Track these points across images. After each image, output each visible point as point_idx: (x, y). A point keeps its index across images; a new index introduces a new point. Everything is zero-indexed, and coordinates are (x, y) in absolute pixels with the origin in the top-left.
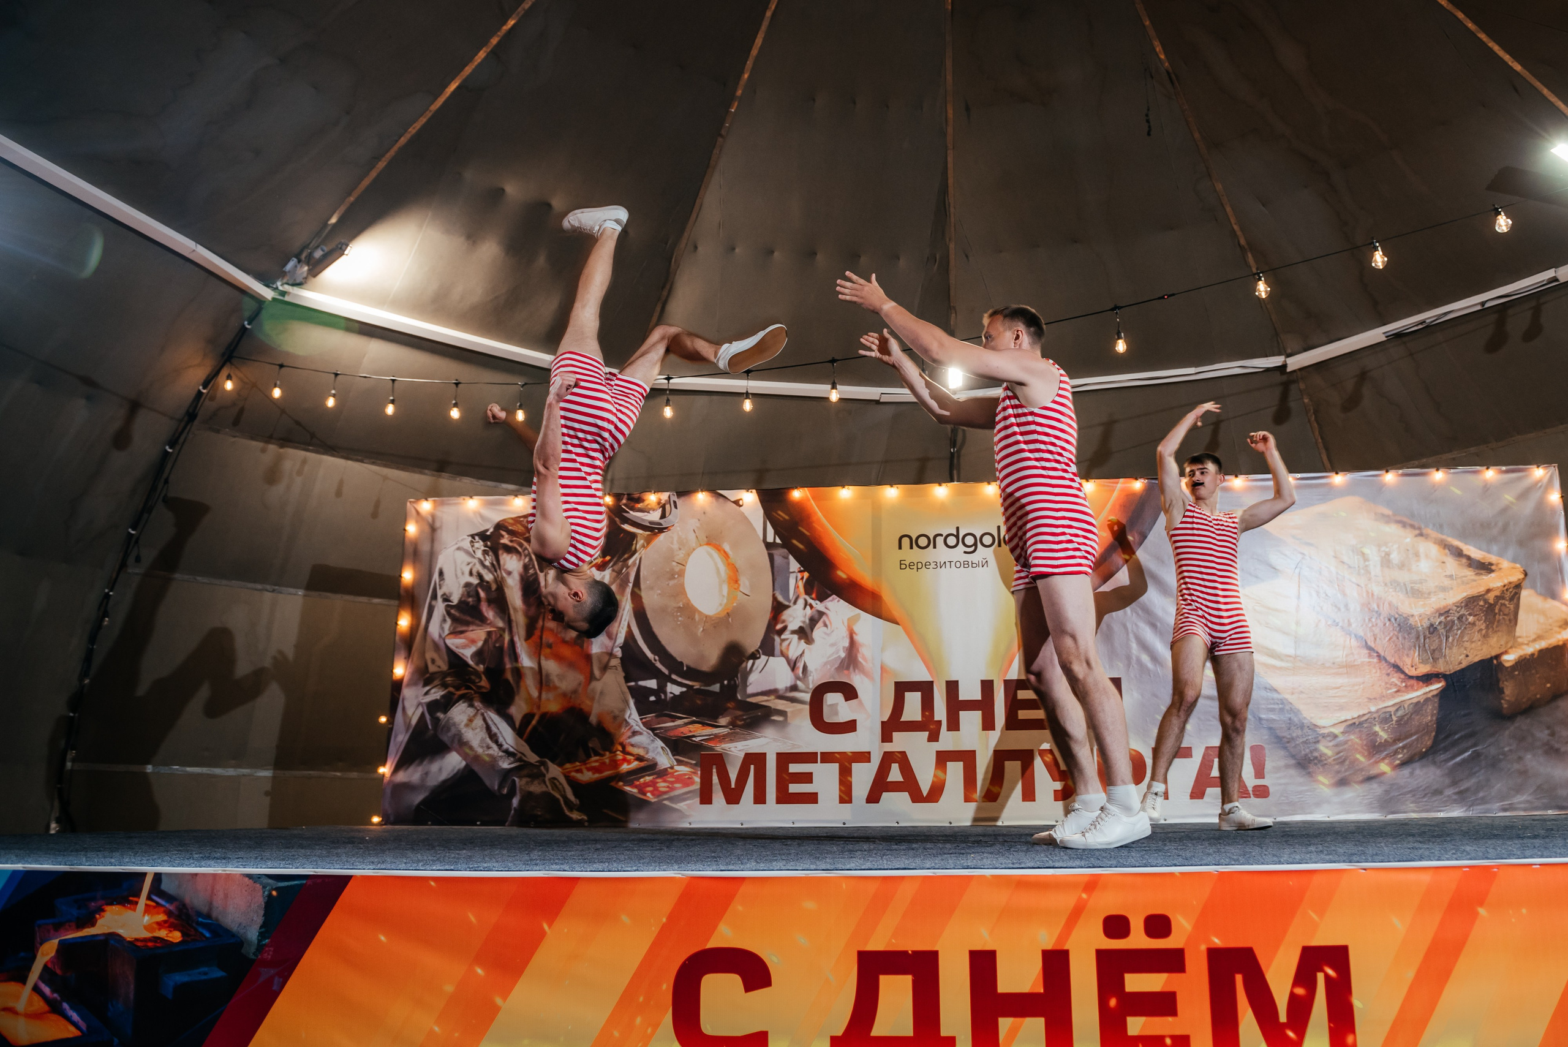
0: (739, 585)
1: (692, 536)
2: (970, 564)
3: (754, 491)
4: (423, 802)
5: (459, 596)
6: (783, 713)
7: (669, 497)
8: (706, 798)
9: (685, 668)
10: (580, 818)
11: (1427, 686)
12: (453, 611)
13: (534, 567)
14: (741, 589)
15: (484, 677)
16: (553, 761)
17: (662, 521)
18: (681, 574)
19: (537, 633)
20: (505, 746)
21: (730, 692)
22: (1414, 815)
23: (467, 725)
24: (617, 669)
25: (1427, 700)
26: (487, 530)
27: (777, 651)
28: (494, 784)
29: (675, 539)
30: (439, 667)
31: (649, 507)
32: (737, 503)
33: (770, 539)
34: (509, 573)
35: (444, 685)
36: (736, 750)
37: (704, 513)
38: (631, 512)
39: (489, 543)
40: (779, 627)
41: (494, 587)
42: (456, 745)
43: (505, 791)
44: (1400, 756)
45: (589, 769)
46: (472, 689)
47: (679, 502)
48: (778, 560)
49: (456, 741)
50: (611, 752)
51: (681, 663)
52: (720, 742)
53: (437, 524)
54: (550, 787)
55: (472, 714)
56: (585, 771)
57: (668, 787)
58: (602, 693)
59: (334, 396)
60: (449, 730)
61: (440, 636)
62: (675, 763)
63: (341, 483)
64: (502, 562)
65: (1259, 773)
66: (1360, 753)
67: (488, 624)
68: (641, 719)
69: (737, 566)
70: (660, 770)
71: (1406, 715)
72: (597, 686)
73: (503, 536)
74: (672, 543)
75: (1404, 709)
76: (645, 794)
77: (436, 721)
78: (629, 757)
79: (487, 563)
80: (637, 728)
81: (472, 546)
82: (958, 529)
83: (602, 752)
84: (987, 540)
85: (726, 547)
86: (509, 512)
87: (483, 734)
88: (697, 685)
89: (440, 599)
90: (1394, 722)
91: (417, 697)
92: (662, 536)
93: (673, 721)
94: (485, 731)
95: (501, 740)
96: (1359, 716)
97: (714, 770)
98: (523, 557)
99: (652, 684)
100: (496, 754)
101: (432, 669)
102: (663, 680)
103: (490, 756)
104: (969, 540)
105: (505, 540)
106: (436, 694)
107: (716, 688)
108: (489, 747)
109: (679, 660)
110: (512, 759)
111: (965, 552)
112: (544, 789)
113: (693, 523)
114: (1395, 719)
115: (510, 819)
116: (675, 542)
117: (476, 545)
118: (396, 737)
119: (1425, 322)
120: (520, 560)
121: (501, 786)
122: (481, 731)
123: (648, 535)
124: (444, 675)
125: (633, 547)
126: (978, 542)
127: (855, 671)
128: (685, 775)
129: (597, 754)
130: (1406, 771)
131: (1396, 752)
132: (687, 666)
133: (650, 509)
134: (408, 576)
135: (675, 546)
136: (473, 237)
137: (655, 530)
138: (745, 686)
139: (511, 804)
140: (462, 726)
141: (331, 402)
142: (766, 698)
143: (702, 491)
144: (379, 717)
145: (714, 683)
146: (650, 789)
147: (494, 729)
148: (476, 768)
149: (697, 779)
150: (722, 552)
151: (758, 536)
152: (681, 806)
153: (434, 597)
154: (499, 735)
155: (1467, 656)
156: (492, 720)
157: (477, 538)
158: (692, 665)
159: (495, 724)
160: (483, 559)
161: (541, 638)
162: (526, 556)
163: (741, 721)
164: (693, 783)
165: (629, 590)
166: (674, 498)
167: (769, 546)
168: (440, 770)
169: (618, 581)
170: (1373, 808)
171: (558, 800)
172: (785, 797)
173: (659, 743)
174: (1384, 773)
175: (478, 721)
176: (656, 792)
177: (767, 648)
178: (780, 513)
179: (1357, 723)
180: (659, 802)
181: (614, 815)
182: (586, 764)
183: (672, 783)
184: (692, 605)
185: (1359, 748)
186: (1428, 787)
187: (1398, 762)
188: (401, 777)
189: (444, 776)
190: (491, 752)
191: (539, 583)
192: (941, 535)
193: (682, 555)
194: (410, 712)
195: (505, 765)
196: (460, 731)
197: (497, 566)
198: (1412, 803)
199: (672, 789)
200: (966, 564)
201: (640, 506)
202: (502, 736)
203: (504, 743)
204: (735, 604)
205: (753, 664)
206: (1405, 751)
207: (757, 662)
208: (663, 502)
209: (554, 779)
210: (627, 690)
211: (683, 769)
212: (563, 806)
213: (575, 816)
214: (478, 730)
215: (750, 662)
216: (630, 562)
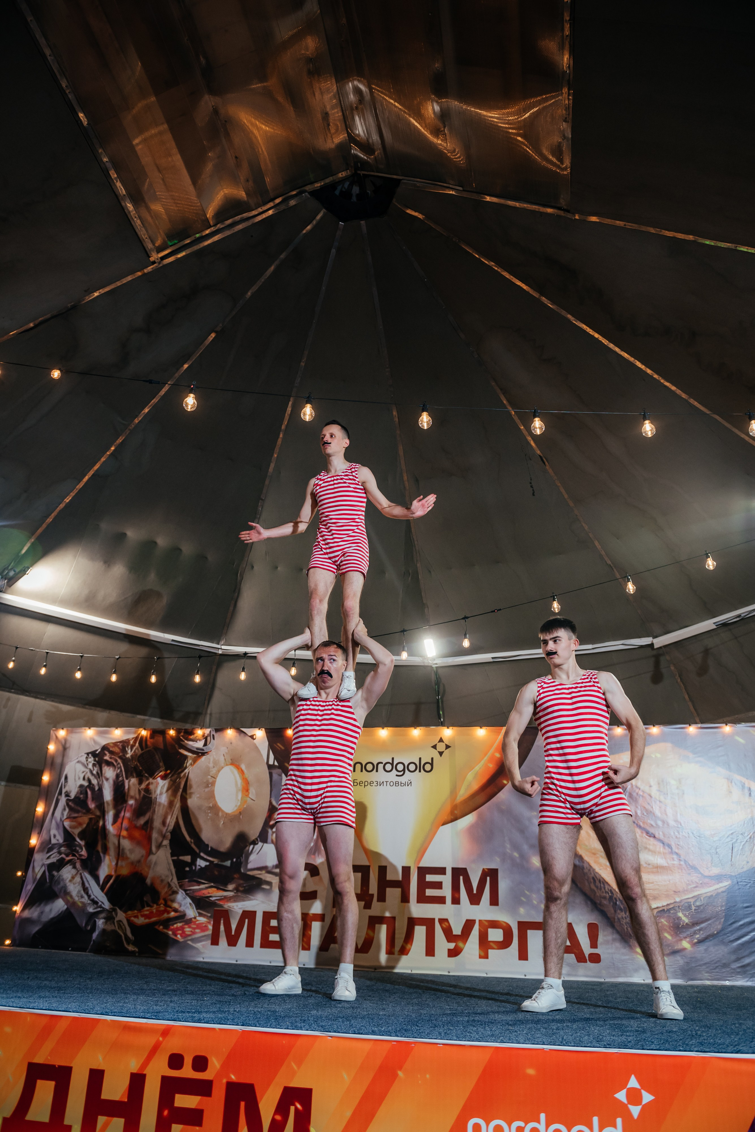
0: (249, 793)
1: (222, 759)
2: (400, 784)
3: (263, 729)
4: (38, 932)
5: (75, 793)
6: (269, 883)
7: (210, 732)
8: (215, 941)
9: (210, 849)
10: (133, 949)
11: (718, 884)
12: (70, 803)
13: (122, 775)
14: (250, 796)
15: (84, 849)
16: (120, 909)
17: (204, 748)
18: (213, 784)
19: (120, 820)
20: (92, 897)
21: (237, 866)
22: (708, 983)
23: (70, 881)
24: (166, 847)
25: (718, 894)
26: (97, 750)
27: (269, 840)
28: (82, 922)
29: (212, 760)
30: (58, 840)
31: (197, 738)
32: (252, 737)
33: (271, 762)
34: (107, 779)
35: (60, 853)
36: (238, 907)
37: (231, 743)
38: (186, 741)
39: (97, 759)
40: (272, 823)
41: (97, 788)
42: (62, 894)
43: (89, 928)
44: (697, 936)
45: (142, 916)
46: (76, 856)
47: (216, 735)
48: (275, 777)
49: (63, 891)
50: (157, 905)
51: (208, 845)
52: (227, 901)
53: (68, 745)
54: (117, 927)
55: (74, 874)
56: (140, 917)
57: (191, 931)
58: (155, 863)
59: (14, 661)
60: (59, 883)
61: (61, 819)
62: (198, 915)
63: (31, 714)
64: (103, 772)
65: (594, 944)
66: (668, 932)
67: (91, 813)
68: (179, 883)
69: (249, 780)
70: (188, 919)
71: (702, 905)
72: (153, 858)
73: (106, 755)
74: (209, 763)
75: (701, 900)
76: (176, 935)
77: (52, 876)
78: (169, 909)
79: (95, 772)
80: (175, 889)
81: (87, 761)
82: (393, 759)
83: (151, 904)
84: (412, 767)
85: (243, 767)
86: (111, 739)
87: (79, 887)
88: (216, 861)
89: (63, 795)
90: (693, 910)
91: (42, 860)
92: (203, 758)
93: (199, 885)
94: (81, 885)
95: (90, 892)
96: (668, 905)
97: (222, 922)
98: (117, 769)
99: (188, 858)
100: (86, 902)
101: (54, 841)
102: (195, 856)
103: (82, 903)
104: (400, 767)
105: (107, 758)
106: (54, 859)
107: (228, 863)
108: (82, 897)
109: (206, 842)
110: (96, 906)
111: (397, 775)
112: (113, 928)
113: (223, 750)
114: (693, 908)
115: (90, 947)
116: (211, 762)
117: (89, 760)
118: (26, 887)
119: (740, 616)
120: (114, 771)
121: (87, 924)
122: (79, 885)
123: (195, 757)
124: (61, 846)
125: (185, 765)
126: (406, 768)
127: (319, 856)
128: (203, 923)
129: (148, 905)
130: (702, 948)
131: (695, 933)
132: (211, 848)
133: (198, 740)
134: (46, 778)
135: (211, 765)
136: (108, 562)
137: (200, 753)
138: (247, 862)
139: (91, 937)
140: (67, 881)
141: (11, 665)
142: (259, 872)
143: (230, 728)
144: (16, 872)
145: (227, 860)
146: (180, 932)
147: (87, 885)
148: (73, 911)
149: (210, 927)
150: (240, 770)
151: (264, 760)
152: (199, 945)
153: (60, 793)
154: (89, 889)
155: (748, 862)
156: (86, 879)
157: (90, 755)
158: (214, 847)
159: (88, 881)
160: (92, 769)
161: (122, 824)
162: (118, 768)
163: (242, 887)
164: (207, 929)
165: (179, 794)
166: (213, 733)
167: (270, 767)
168: (51, 910)
169: (173, 787)
170: (677, 975)
171: (121, 936)
172: (266, 944)
173: (189, 900)
174: (685, 949)
175: (78, 879)
176: (183, 935)
177: (263, 837)
178: (279, 744)
179: (666, 910)
180: (185, 942)
181: (155, 949)
182: (141, 912)
183: (194, 929)
184: (218, 806)
185: (667, 929)
186: (718, 961)
187: (696, 941)
188: (26, 914)
189: (52, 915)
190: (83, 900)
191: (124, 787)
192: (382, 763)
193: (215, 771)
194: (37, 870)
195: (91, 910)
196: (65, 885)
197: (100, 775)
198: (707, 972)
199: (194, 933)
200: (397, 784)
201: (192, 737)
202: (91, 890)
203: (92, 894)
204: (245, 806)
205: (253, 848)
206: (702, 932)
207: (256, 846)
208: (206, 735)
209: (120, 921)
210: (171, 862)
211: (202, 920)
212: (124, 940)
213: (131, 948)
214: (77, 884)
215: (252, 847)
216: (182, 774)
